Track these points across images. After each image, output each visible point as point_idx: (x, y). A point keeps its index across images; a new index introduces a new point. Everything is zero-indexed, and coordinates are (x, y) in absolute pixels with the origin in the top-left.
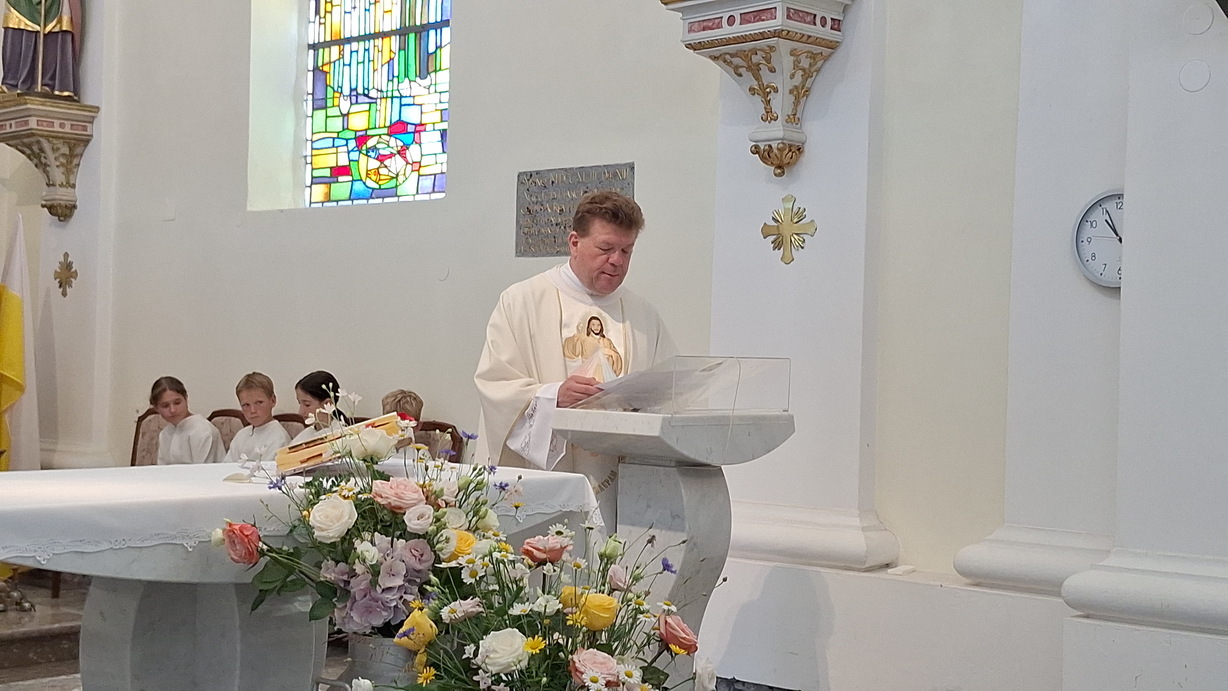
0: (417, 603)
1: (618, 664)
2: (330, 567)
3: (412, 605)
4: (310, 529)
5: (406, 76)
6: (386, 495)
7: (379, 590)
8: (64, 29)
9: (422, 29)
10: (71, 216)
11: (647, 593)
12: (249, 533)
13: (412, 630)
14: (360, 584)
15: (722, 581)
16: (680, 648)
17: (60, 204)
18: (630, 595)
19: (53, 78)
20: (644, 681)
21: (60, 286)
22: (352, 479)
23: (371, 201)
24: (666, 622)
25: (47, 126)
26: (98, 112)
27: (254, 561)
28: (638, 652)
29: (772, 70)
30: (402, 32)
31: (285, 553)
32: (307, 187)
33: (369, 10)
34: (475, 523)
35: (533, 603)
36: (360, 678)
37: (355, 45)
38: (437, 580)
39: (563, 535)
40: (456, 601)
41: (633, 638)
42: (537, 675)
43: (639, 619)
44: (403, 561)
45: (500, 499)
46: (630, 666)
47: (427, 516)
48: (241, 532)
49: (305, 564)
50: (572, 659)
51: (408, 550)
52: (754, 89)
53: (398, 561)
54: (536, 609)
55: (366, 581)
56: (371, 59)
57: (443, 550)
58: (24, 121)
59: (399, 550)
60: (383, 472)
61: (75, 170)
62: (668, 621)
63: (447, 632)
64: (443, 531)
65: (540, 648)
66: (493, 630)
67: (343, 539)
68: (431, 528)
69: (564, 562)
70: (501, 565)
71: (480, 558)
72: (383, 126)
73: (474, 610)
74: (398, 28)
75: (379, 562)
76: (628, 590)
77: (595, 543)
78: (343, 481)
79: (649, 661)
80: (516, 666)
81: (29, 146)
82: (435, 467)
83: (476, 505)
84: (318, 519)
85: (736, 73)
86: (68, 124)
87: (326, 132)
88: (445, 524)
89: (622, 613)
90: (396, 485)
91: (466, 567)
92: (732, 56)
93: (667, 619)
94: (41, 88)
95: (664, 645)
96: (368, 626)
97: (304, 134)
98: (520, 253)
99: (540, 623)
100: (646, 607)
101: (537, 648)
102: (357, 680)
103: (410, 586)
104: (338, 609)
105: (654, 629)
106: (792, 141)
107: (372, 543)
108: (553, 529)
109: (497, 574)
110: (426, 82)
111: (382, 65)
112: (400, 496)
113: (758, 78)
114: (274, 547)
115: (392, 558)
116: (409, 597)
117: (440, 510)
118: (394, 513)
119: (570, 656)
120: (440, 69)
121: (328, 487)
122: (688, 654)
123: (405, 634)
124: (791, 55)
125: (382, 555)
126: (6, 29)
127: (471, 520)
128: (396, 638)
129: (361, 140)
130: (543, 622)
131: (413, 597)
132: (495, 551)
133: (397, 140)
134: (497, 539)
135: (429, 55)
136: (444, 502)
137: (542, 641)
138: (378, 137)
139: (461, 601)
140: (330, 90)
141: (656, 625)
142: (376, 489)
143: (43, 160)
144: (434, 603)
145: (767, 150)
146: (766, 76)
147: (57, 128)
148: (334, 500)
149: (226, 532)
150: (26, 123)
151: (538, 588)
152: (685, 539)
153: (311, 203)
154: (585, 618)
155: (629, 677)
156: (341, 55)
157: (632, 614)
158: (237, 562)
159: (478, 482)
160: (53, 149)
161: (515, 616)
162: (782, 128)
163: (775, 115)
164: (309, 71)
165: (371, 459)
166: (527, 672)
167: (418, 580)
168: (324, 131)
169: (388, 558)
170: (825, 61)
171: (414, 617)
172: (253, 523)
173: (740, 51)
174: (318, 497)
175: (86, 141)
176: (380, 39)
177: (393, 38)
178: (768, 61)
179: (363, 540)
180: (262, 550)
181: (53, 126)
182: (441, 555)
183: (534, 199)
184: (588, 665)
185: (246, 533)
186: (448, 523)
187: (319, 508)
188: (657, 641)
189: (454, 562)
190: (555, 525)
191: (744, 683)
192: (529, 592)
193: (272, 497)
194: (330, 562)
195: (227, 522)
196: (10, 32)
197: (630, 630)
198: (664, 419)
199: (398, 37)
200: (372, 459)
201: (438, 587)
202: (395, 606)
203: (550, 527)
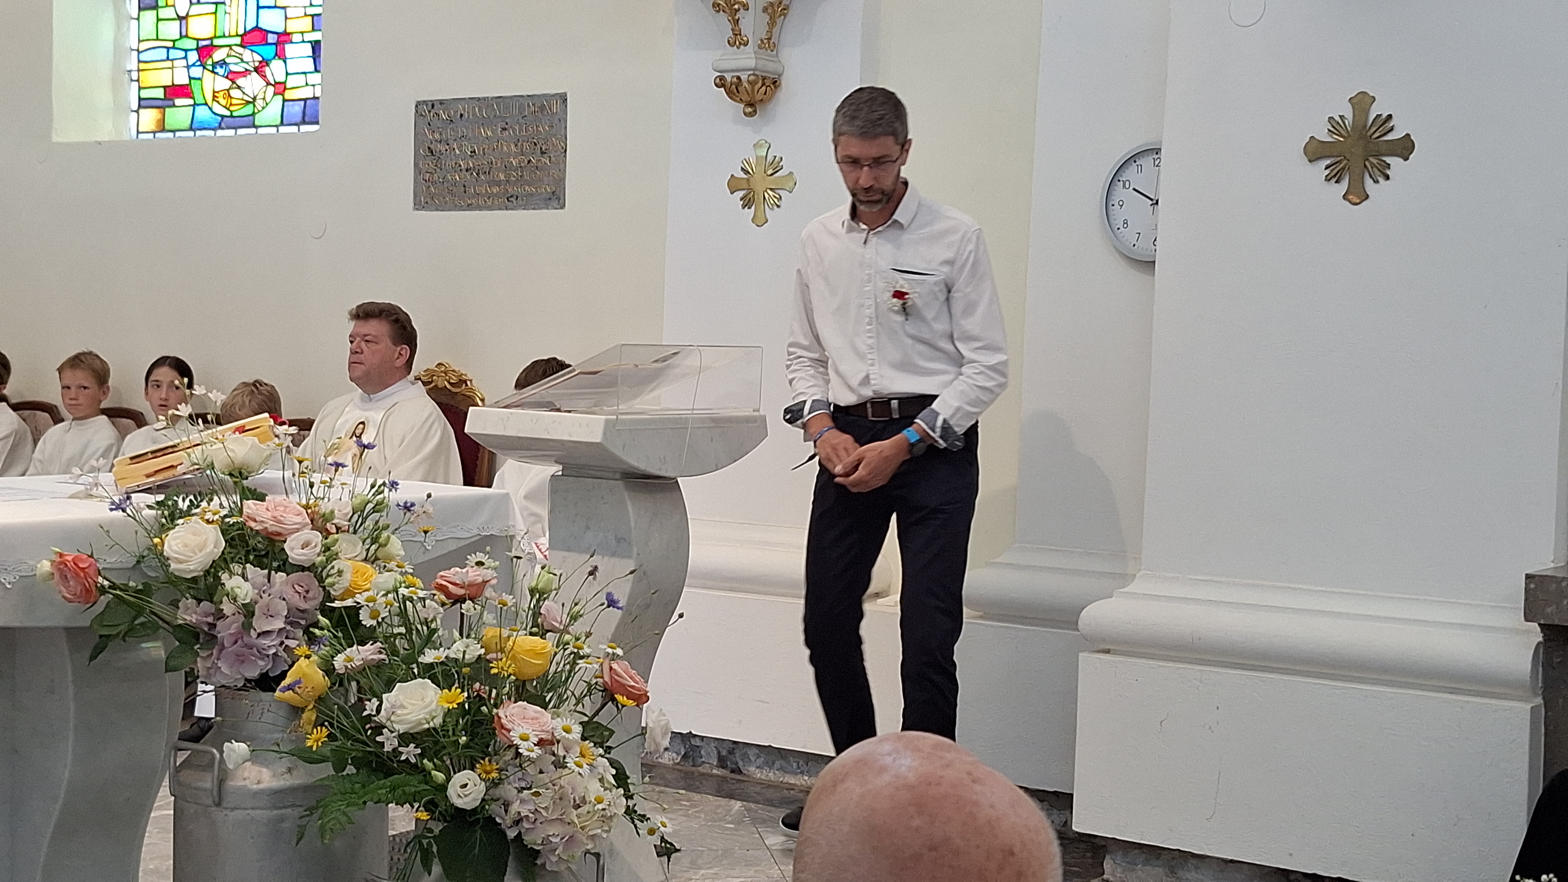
0: (303, 650)
1: (552, 718)
2: (189, 606)
3: (297, 652)
4: (163, 561)
6: (261, 519)
7: (253, 634)
11: (588, 635)
12: (85, 566)
13: (297, 683)
14: (230, 628)
15: (677, 617)
16: (628, 699)
18: (567, 637)
20: (584, 738)
22: (216, 498)
23: (220, 133)
24: (611, 668)
27: (92, 600)
28: (576, 704)
31: (133, 590)
32: (133, 111)
34: (373, 552)
35: (449, 649)
36: (233, 741)
38: (327, 621)
39: (484, 566)
40: (352, 646)
41: (570, 688)
42: (454, 734)
43: (578, 664)
44: (284, 599)
45: (405, 521)
46: (567, 721)
47: (313, 545)
48: (76, 565)
49: (157, 604)
50: (497, 714)
51: (290, 585)
52: (720, 5)
53: (277, 600)
54: (453, 656)
55: (236, 625)
57: (334, 585)
59: (278, 585)
60: (255, 490)
62: (613, 668)
63: (341, 684)
64: (334, 562)
65: (458, 702)
66: (399, 682)
67: (207, 572)
68: (319, 559)
69: (487, 599)
70: (408, 602)
71: (383, 595)
72: (235, 34)
73: (375, 657)
75: (254, 601)
76: (565, 631)
77: (524, 575)
78: (205, 501)
79: (590, 715)
80: (429, 723)
82: (321, 483)
83: (375, 531)
84: (175, 548)
87: (157, 39)
88: (337, 554)
89: (558, 657)
90: (273, 506)
91: (366, 607)
93: (612, 665)
95: (609, 694)
96: (240, 679)
97: (128, 41)
98: (419, 205)
99: (457, 672)
100: (586, 650)
101: (454, 702)
102: (229, 744)
103: (292, 629)
104: (201, 657)
105: (596, 678)
106: (767, 72)
107: (244, 576)
108: (473, 559)
109: (403, 613)
112: (279, 520)
114: (117, 582)
115: (269, 595)
116: (292, 643)
117: (330, 537)
118: (272, 541)
121: (185, 508)
122: (637, 705)
123: (289, 688)
125: (256, 591)
127: (370, 548)
128: (277, 691)
129: (205, 51)
130: (461, 671)
131: (297, 642)
132: (401, 587)
133: (254, 53)
134: (402, 571)
136: (334, 526)
137: (461, 693)
138: (228, 48)
139: (360, 647)
141: (599, 673)
142: (249, 511)
144: (325, 650)
145: (735, 82)
148: (195, 525)
149: (56, 564)
151: (454, 630)
152: (632, 569)
153: (138, 133)
154: (513, 665)
155: (567, 733)
157: (569, 659)
158: (70, 601)
159: (377, 502)
161: (426, 664)
162: (753, 55)
163: (745, 38)
165: (239, 474)
166: (442, 731)
167: (303, 622)
168: (155, 38)
169: (265, 596)
171: (300, 666)
172: (90, 554)
174: (172, 520)
179: (232, 574)
180: (102, 586)
182: (332, 592)
183: (437, 136)
184: (518, 721)
185: (81, 565)
186: (341, 552)
187: (175, 535)
188: (600, 690)
189: (350, 600)
190: (475, 554)
191: (702, 738)
192: (443, 635)
193: (112, 522)
194: (190, 600)
195: (57, 553)
197: (567, 679)
198: (607, 421)
201: (329, 631)
202: (274, 654)
203: (469, 557)
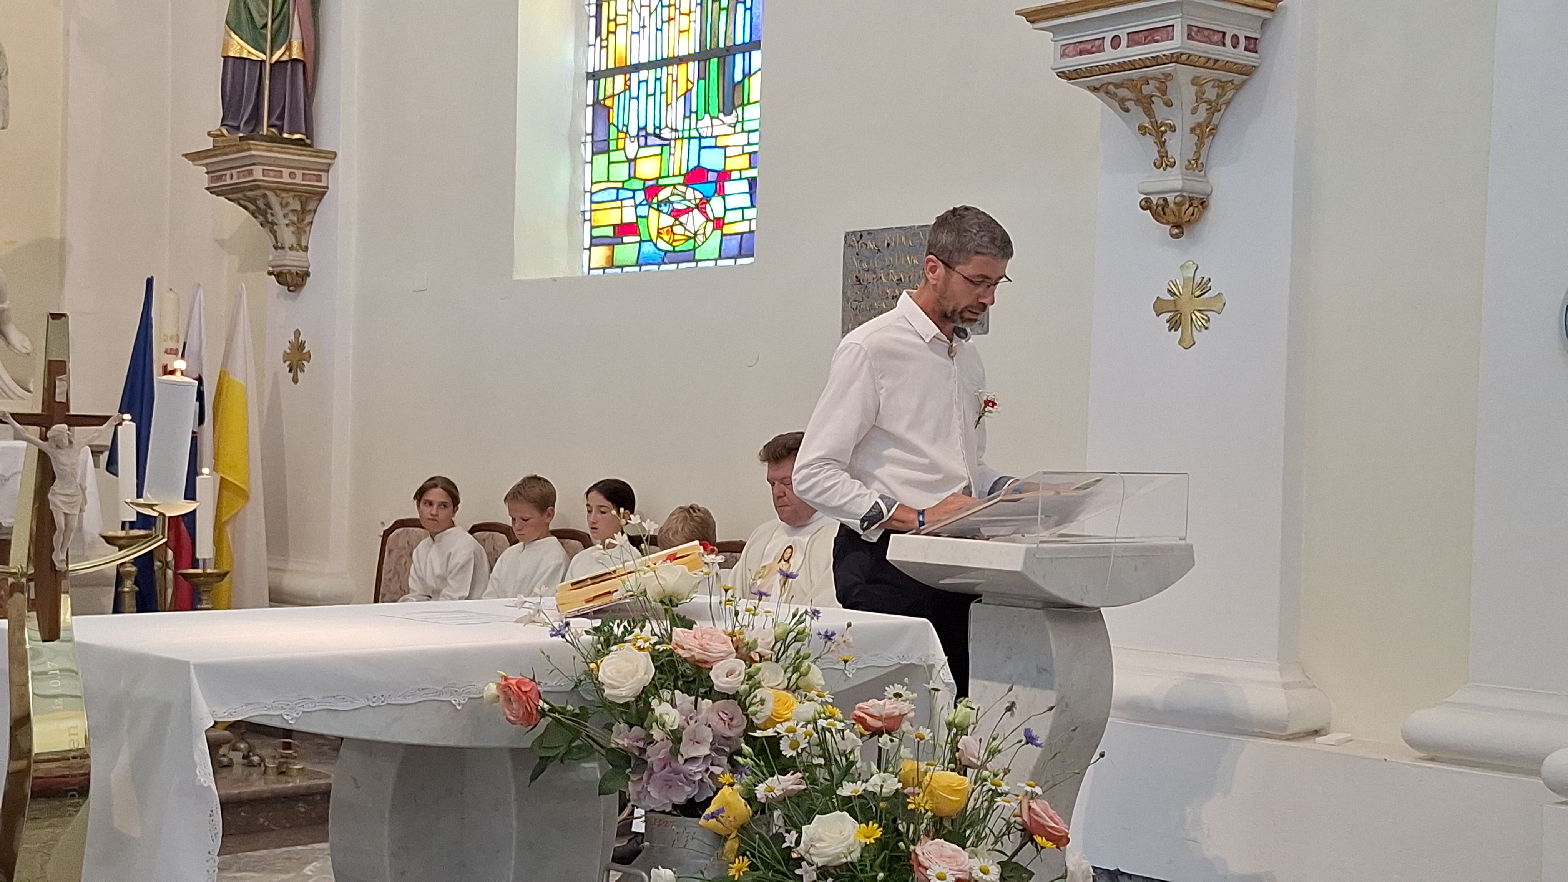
0: (727, 778)
1: (970, 858)
2: (622, 730)
3: (720, 780)
4: (599, 687)
5: (707, 111)
6: (689, 647)
7: (681, 760)
8: (294, 57)
9: (727, 53)
10: (302, 285)
12: (527, 689)
13: (721, 811)
14: (659, 754)
15: (1098, 757)
16: (1047, 840)
17: (290, 271)
18: (985, 773)
19: (281, 117)
20: (1002, 879)
21: (290, 371)
22: (647, 624)
23: (663, 267)
24: (1030, 807)
25: (274, 177)
26: (334, 159)
27: (534, 722)
28: (996, 842)
29: (1169, 104)
30: (702, 57)
31: (569, 713)
32: (585, 249)
33: (661, 30)
34: (795, 681)
35: (867, 781)
36: (660, 867)
37: (643, 74)
38: (750, 750)
39: (903, 698)
40: (773, 776)
41: (989, 825)
42: (871, 870)
43: (996, 802)
45: (825, 651)
46: (986, 860)
47: (737, 673)
48: (519, 688)
49: (593, 727)
50: (914, 851)
51: (715, 712)
52: (1146, 127)
53: (703, 727)
54: (870, 789)
55: (665, 749)
56: (664, 90)
57: (757, 713)
58: (247, 170)
59: (704, 712)
60: (684, 617)
61: (307, 229)
62: (1033, 807)
63: (763, 812)
64: (757, 691)
65: (875, 837)
66: (819, 813)
67: (638, 698)
68: (743, 687)
69: (904, 733)
70: (827, 733)
71: (802, 727)
72: (678, 174)
73: (795, 787)
74: (698, 50)
75: (681, 727)
76: (983, 767)
77: (942, 708)
78: (637, 627)
79: (1009, 854)
80: (847, 858)
81: (253, 201)
82: (747, 610)
83: (797, 659)
84: (609, 674)
85: (1122, 108)
86: (299, 173)
87: (608, 181)
88: (759, 683)
89: (975, 795)
90: (700, 633)
91: (786, 737)
92: (1117, 86)
93: (1031, 804)
94: (268, 130)
95: (1028, 834)
96: (668, 803)
97: (582, 184)
99: (874, 806)
100: (1004, 788)
101: (871, 837)
102: (656, 869)
103: (717, 756)
104: (633, 781)
105: (1015, 816)
106: (1193, 193)
107: (672, 702)
108: (890, 691)
109: (822, 744)
110: (731, 119)
111: (677, 99)
112: (705, 648)
113: (1149, 112)
114: (556, 705)
115: (696, 722)
116: (717, 770)
117: (754, 665)
118: (699, 668)
119: (912, 847)
120: (749, 103)
121: (620, 634)
122: (1058, 847)
123: (713, 816)
124: (1193, 84)
125: (684, 718)
126: (226, 58)
127: (791, 677)
128: (702, 819)
129: (652, 191)
130: (879, 805)
131: (722, 769)
132: (820, 718)
133: (696, 191)
134: (822, 701)
135: (735, 85)
136: (757, 654)
137: (878, 828)
138: (672, 187)
139: (780, 777)
140: (613, 129)
141: (1017, 812)
142: (678, 639)
143: (270, 218)
144: (746, 779)
145: (1161, 205)
146: (1161, 112)
147: (286, 179)
148: (628, 652)
149: (501, 687)
150: (250, 173)
151: (872, 763)
152: (1051, 705)
153: (590, 269)
154: (930, 802)
155: (985, 873)
156: (627, 86)
157: (987, 796)
158: (513, 723)
159: (799, 630)
160: (281, 204)
161: (844, 797)
162: (1180, 177)
163: (1172, 160)
164: (588, 106)
165: (669, 601)
166: (860, 865)
167: (727, 749)
168: (606, 179)
169: (692, 722)
170: (1237, 90)
171: (724, 794)
172: (532, 678)
173: (1128, 80)
174: (608, 646)
175: (320, 194)
176: (675, 66)
177: (691, 64)
178: (1164, 92)
179: (661, 700)
180: (543, 709)
181: (281, 177)
182: (755, 721)
183: (865, 265)
184: (934, 859)
185: (524, 689)
186: (763, 680)
187: (609, 661)
188: (1019, 830)
189: (771, 730)
190: (893, 686)
192: (861, 767)
193: (552, 647)
195: (503, 676)
196: (230, 62)
197: (985, 816)
198: (1028, 550)
199: (696, 63)
200: (671, 601)
201: (751, 759)
202: (700, 780)
203: (887, 688)
